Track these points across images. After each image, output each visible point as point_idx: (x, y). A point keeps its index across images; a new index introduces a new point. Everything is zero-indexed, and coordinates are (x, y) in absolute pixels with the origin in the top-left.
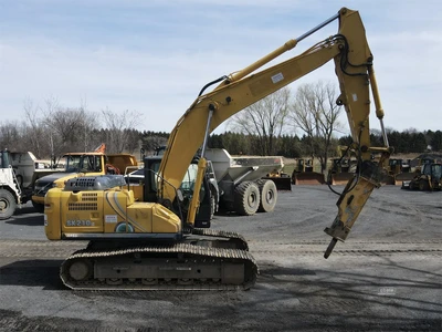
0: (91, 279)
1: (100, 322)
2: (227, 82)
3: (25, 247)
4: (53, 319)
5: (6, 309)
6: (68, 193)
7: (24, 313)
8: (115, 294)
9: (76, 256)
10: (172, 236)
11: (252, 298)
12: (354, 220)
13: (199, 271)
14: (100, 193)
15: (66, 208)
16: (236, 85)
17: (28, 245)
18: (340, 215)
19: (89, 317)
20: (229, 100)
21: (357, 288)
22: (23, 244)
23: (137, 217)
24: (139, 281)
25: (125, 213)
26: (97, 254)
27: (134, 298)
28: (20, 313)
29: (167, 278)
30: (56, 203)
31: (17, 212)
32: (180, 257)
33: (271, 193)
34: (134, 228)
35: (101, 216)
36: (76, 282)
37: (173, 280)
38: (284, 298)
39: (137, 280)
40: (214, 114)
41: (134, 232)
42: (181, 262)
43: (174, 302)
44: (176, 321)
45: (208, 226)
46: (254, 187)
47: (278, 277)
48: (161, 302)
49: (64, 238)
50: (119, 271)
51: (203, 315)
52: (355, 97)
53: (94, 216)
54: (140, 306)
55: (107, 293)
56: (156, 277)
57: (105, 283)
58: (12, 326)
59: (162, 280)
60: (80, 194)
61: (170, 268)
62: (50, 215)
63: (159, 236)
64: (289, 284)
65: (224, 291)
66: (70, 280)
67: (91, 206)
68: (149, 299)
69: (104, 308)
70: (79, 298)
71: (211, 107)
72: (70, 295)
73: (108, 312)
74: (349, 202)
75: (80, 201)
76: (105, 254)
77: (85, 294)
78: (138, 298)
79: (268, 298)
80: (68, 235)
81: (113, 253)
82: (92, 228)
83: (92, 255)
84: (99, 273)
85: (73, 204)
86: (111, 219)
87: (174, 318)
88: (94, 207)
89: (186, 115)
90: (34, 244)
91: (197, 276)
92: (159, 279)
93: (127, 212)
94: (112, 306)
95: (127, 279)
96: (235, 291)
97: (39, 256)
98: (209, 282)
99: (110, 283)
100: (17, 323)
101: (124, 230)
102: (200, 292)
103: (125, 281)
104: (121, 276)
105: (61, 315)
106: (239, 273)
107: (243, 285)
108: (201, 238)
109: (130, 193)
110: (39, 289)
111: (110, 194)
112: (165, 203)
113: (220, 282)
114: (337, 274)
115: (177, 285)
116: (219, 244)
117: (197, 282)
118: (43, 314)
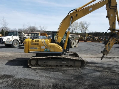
0: (37, 65)
1: (40, 80)
2: (76, 10)
3: (20, 54)
4: (25, 79)
5: (10, 75)
6: (31, 40)
7: (16, 77)
8: (44, 69)
9: (33, 58)
10: (61, 53)
11: (85, 72)
12: (110, 50)
13: (68, 63)
14: (40, 40)
15: (30, 44)
16: (79, 11)
17: (21, 54)
18: (106, 48)
19: (36, 78)
20: (77, 15)
21: (113, 69)
22: (20, 53)
23: (51, 47)
24: (51, 66)
25: (47, 46)
26: (39, 58)
27: (49, 71)
28: (14, 76)
29: (59, 65)
30: (27, 43)
31: (19, 46)
32: (63, 59)
33: (77, 43)
34: (50, 50)
35: (40, 46)
36: (32, 65)
37: (60, 65)
38: (94, 72)
39: (50, 65)
40: (72, 19)
41: (50, 51)
42: (63, 60)
43: (62, 73)
44: (65, 81)
45: (69, 50)
46: (74, 41)
47: (89, 65)
48: (58, 73)
49: (29, 53)
50: (45, 63)
51: (73, 78)
52: (112, 15)
53: (38, 47)
54: (52, 74)
55: (41, 69)
56: (56, 64)
57: (41, 66)
58: (10, 82)
59: (57, 65)
60: (34, 40)
61: (60, 62)
62: (25, 46)
63: (57, 53)
64: (93, 67)
65: (76, 69)
66: (31, 64)
67: (37, 44)
68: (54, 71)
69: (41, 75)
70: (33, 71)
71: (72, 17)
72: (31, 70)
73: (42, 76)
74: (109, 44)
75: (34, 42)
76: (41, 58)
77: (35, 69)
78: (51, 71)
79: (90, 72)
80: (31, 52)
81: (43, 57)
82: (38, 50)
83: (37, 58)
84: (39, 63)
85: (32, 43)
86: (43, 48)
87: (64, 79)
88: (38, 44)
89: (64, 19)
90: (22, 54)
91: (67, 64)
92: (56, 65)
93: (48, 46)
94: (43, 74)
95: (47, 65)
96: (79, 69)
97: (23, 57)
98: (71, 66)
99: (42, 66)
100: (12, 81)
101: (47, 51)
102: (69, 70)
103: (47, 66)
104: (46, 64)
105: (27, 77)
106: (80, 64)
107: (80, 67)
108: (66, 53)
109: (49, 40)
110: (22, 67)
111: (43, 40)
112: (58, 43)
113: (74, 66)
114: (104, 64)
115: (62, 67)
116: (71, 55)
117: (67, 66)
118: (21, 77)
